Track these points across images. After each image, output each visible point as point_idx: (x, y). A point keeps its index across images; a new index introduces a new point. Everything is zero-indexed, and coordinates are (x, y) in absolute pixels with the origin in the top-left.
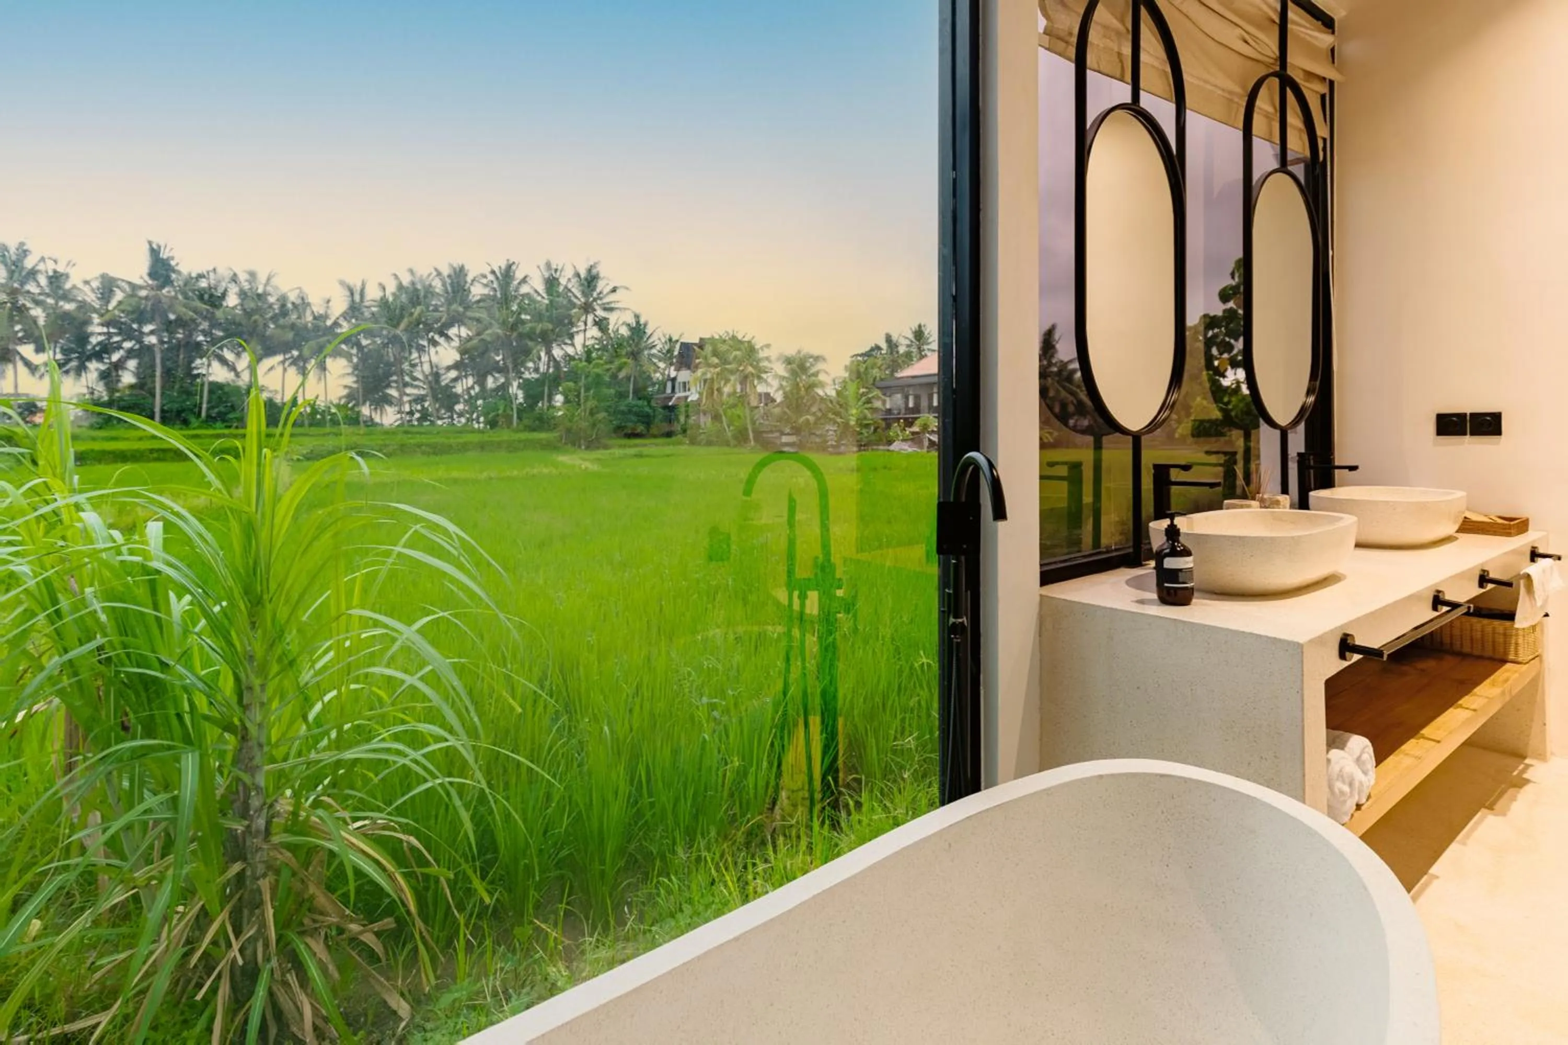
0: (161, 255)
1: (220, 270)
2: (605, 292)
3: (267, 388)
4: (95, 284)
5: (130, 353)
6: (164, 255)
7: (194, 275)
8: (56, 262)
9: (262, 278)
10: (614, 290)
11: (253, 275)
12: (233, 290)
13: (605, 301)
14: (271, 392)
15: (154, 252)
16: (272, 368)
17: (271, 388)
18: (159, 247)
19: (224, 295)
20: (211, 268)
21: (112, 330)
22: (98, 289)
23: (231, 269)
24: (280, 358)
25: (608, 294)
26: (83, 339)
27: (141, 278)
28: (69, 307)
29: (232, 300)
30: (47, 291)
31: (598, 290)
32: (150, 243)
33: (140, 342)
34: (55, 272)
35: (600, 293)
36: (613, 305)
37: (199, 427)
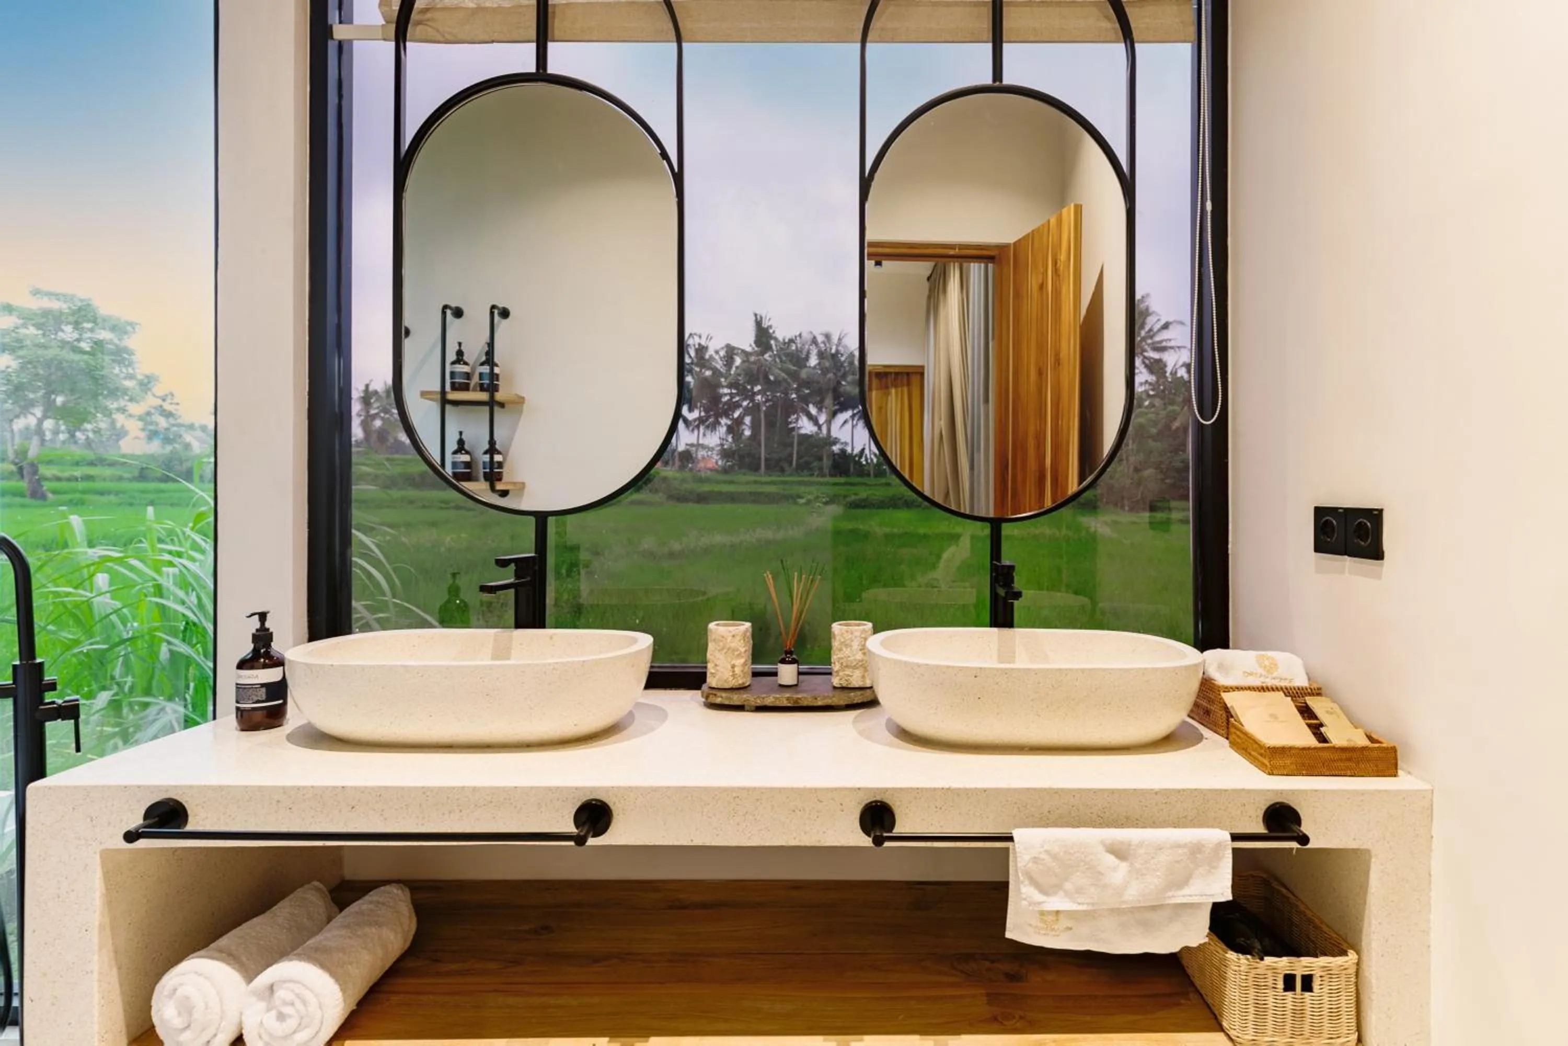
0: (763, 325)
1: (804, 335)
2: (1155, 330)
3: (839, 440)
4: (722, 353)
5: (747, 411)
6: (765, 324)
7: (787, 340)
8: (700, 337)
9: (835, 339)
10: (1166, 326)
11: (828, 336)
12: (814, 352)
13: (1157, 339)
14: (842, 443)
15: (758, 323)
16: (845, 422)
17: (843, 441)
18: (761, 318)
19: (807, 358)
20: (798, 333)
21: (734, 391)
22: (724, 357)
23: (811, 333)
24: (849, 413)
25: (1159, 330)
26: (716, 398)
27: (751, 346)
28: (708, 373)
29: (813, 361)
30: (695, 360)
31: (1147, 328)
32: (756, 315)
33: (752, 400)
34: (700, 344)
35: (1150, 330)
36: (1164, 344)
37: (791, 475)
